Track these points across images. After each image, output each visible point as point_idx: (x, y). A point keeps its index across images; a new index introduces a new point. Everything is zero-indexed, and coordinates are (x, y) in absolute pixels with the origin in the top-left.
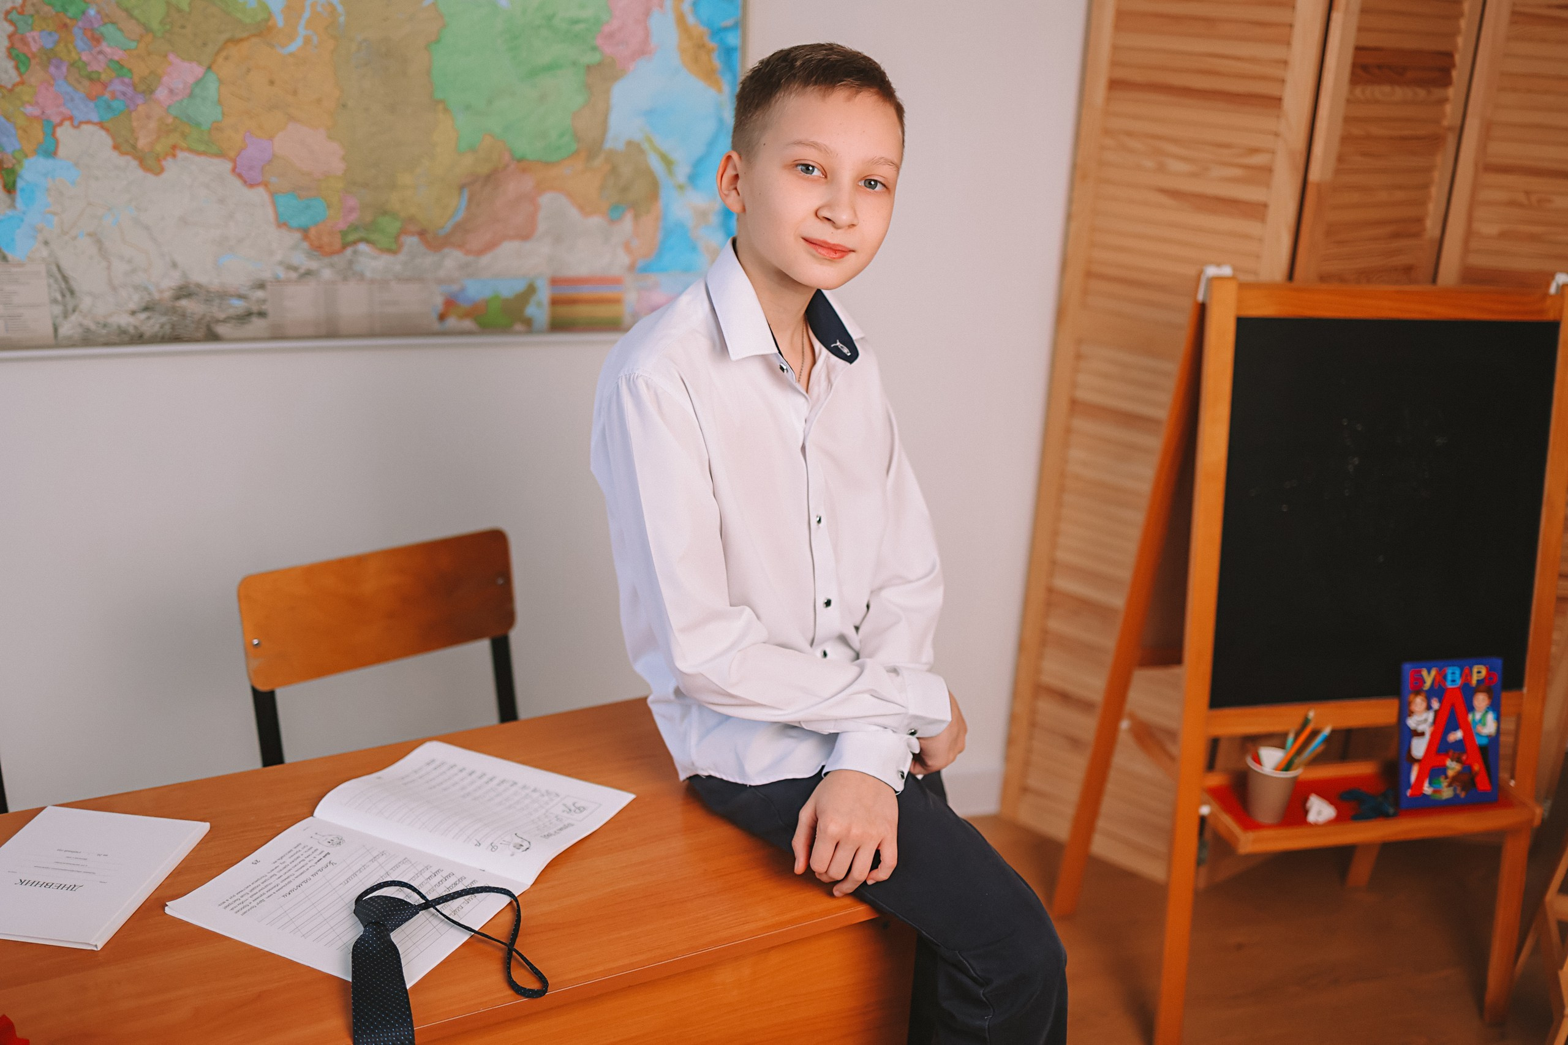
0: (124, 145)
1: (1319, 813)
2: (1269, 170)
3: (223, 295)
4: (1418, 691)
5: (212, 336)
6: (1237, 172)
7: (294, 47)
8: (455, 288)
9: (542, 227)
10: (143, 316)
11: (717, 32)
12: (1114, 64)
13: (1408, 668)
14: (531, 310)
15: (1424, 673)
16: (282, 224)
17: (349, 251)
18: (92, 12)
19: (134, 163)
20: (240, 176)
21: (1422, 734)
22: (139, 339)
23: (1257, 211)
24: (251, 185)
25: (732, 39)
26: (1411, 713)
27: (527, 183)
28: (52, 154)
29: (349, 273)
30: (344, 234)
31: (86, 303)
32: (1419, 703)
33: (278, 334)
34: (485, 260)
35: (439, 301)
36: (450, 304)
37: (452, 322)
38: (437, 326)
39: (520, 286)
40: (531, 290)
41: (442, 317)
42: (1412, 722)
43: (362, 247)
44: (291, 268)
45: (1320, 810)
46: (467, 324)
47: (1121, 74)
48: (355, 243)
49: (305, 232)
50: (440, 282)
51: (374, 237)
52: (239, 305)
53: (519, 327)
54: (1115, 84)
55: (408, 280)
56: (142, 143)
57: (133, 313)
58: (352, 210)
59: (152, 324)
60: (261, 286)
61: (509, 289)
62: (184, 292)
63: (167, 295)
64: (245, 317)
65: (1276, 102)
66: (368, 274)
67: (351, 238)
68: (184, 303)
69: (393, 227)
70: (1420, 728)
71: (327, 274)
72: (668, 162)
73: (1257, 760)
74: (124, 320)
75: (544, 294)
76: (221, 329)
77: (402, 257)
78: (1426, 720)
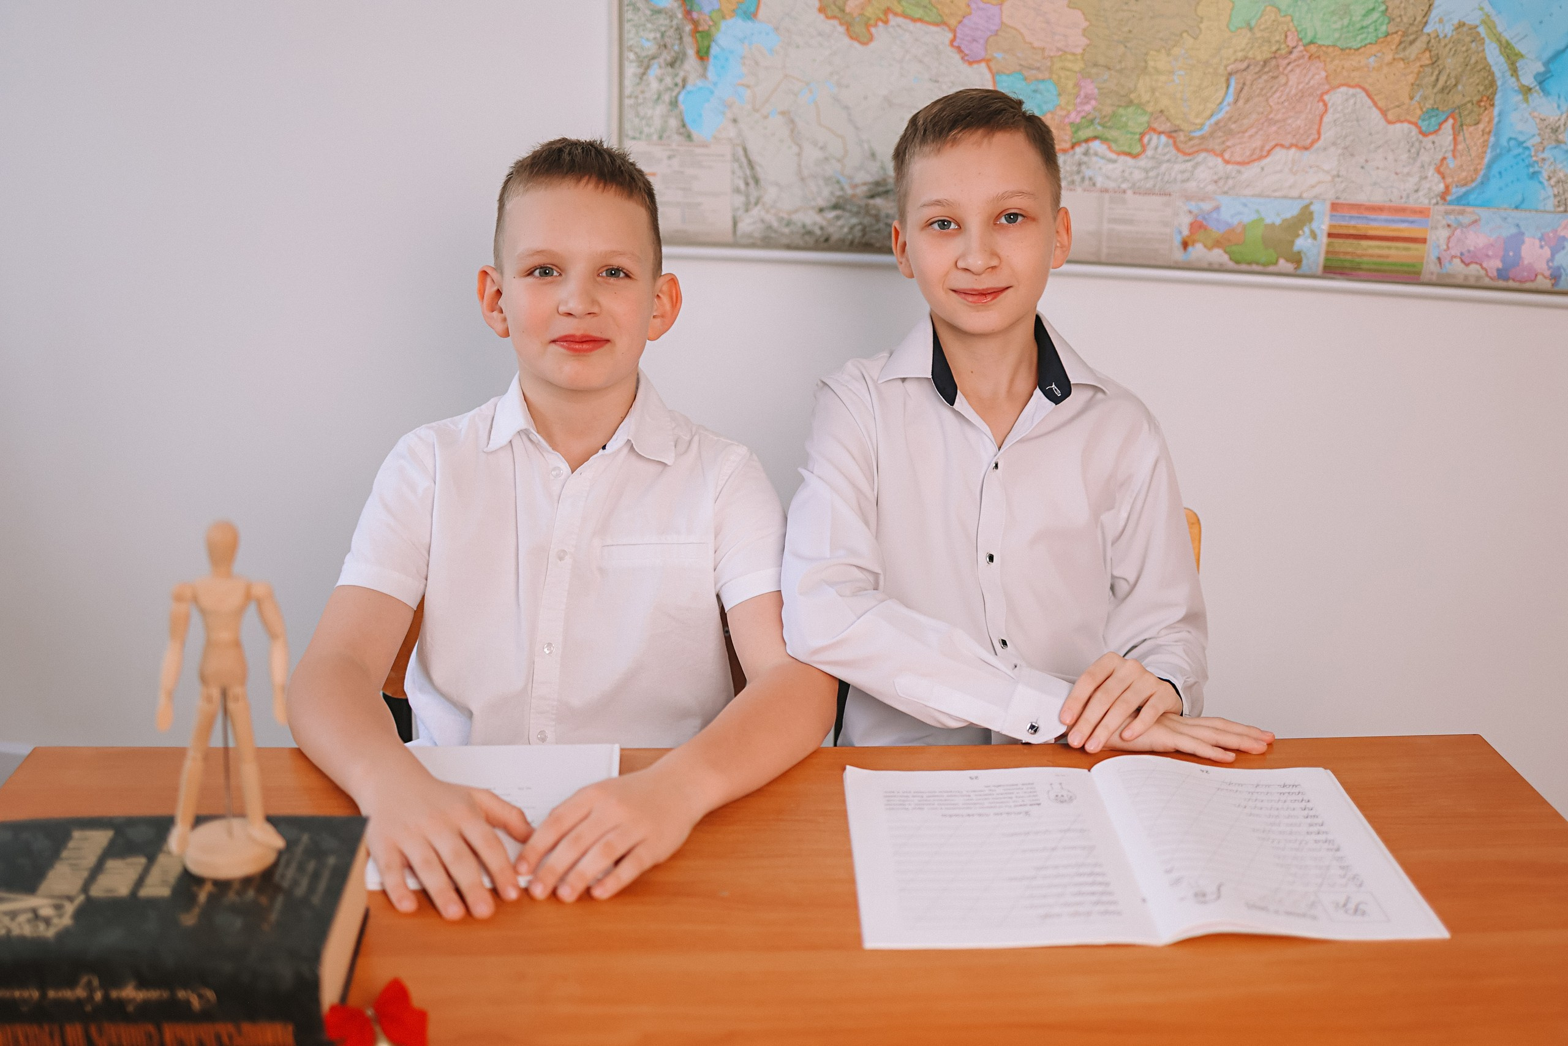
0: (832, 8)
8: (1207, 206)
9: (1329, 134)
10: (831, 215)
14: (1302, 243)
17: (1079, 150)
19: (841, 29)
20: (959, 49)
22: (824, 243)
24: (971, 61)
27: (1317, 74)
28: (752, 16)
29: (1076, 178)
30: (1078, 128)
31: (770, 194)
34: (1250, 172)
35: (1184, 222)
36: (1198, 226)
37: (1198, 251)
38: (1179, 255)
39: (1291, 211)
40: (1305, 216)
41: (1185, 245)
43: (1096, 145)
46: (1218, 256)
48: (1087, 141)
50: (1188, 198)
51: (1112, 134)
53: (1284, 265)
55: (1149, 192)
56: (851, 5)
57: (821, 210)
58: (1088, 98)
59: (841, 226)
61: (1277, 213)
62: (881, 188)
63: (862, 190)
66: (1100, 181)
67: (1084, 134)
68: (878, 201)
69: (1137, 121)
72: (1512, 57)
74: (811, 219)
75: (1322, 224)
77: (1143, 162)
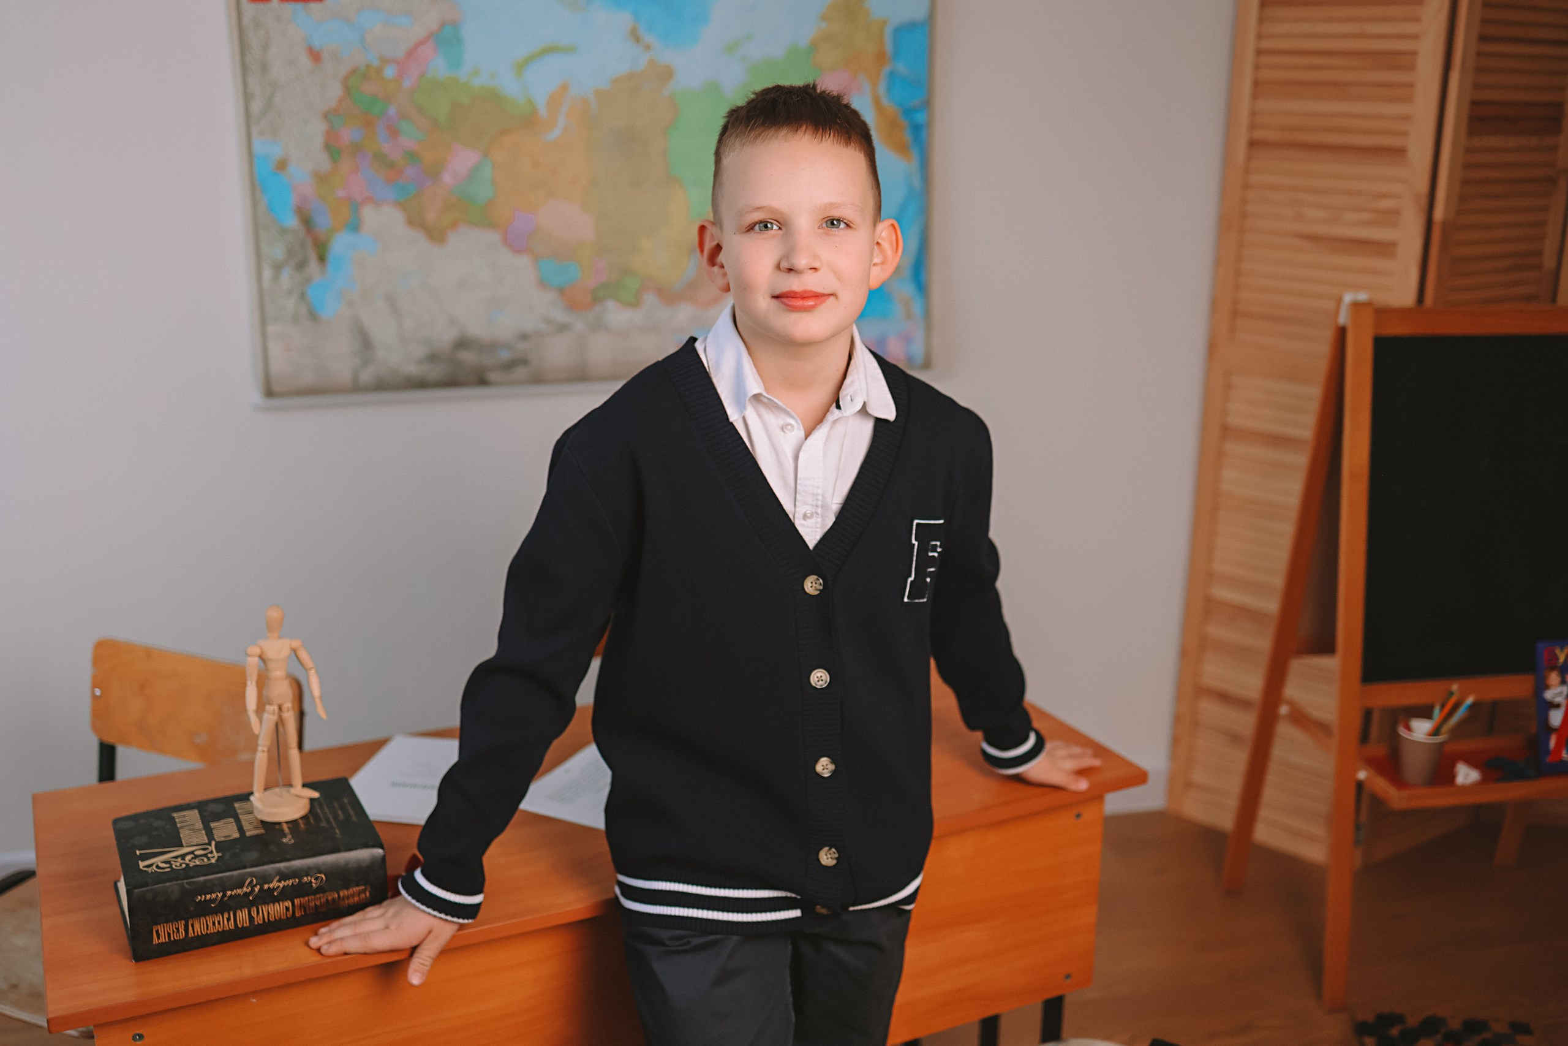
0: (416, 221)
1: (1466, 777)
2: (1396, 212)
3: (492, 346)
4: (1553, 668)
5: (481, 380)
6: (1367, 216)
7: (555, 134)
10: (427, 365)
11: (908, 112)
12: (1252, 127)
13: (1541, 647)
15: (1558, 651)
16: (543, 284)
17: (597, 307)
18: (392, 111)
19: (423, 236)
20: (509, 244)
21: (1558, 706)
22: (421, 384)
23: (1385, 249)
24: (517, 251)
25: (921, 117)
26: (1547, 687)
28: (356, 229)
29: (598, 326)
30: (594, 292)
31: (381, 354)
32: (1554, 678)
33: (538, 379)
42: (1549, 695)
43: (609, 303)
44: (548, 321)
45: (1466, 775)
47: (1259, 134)
48: (603, 299)
49: (562, 291)
51: (618, 294)
52: (505, 355)
54: (1253, 144)
55: (648, 331)
56: (431, 217)
57: (419, 362)
58: (601, 271)
59: (435, 372)
60: (524, 337)
62: (462, 343)
63: (448, 346)
64: (510, 365)
65: (1398, 153)
66: (614, 327)
67: (600, 295)
68: (461, 353)
69: (635, 285)
70: (1558, 700)
71: (580, 326)
73: (1408, 728)
74: (412, 369)
76: (493, 376)
77: (642, 310)
78: (1561, 693)
